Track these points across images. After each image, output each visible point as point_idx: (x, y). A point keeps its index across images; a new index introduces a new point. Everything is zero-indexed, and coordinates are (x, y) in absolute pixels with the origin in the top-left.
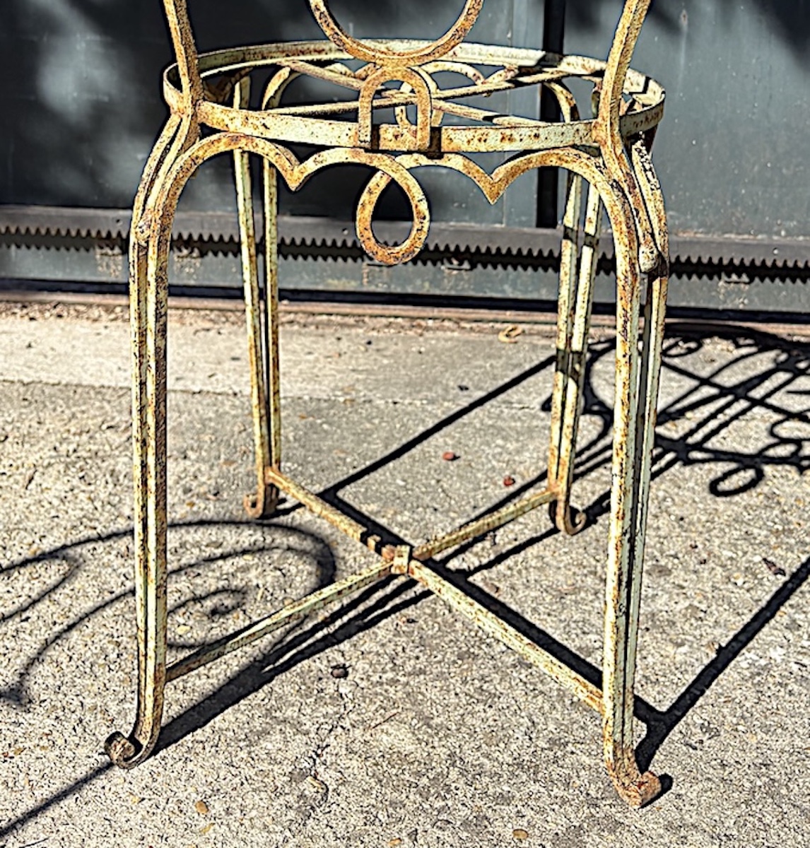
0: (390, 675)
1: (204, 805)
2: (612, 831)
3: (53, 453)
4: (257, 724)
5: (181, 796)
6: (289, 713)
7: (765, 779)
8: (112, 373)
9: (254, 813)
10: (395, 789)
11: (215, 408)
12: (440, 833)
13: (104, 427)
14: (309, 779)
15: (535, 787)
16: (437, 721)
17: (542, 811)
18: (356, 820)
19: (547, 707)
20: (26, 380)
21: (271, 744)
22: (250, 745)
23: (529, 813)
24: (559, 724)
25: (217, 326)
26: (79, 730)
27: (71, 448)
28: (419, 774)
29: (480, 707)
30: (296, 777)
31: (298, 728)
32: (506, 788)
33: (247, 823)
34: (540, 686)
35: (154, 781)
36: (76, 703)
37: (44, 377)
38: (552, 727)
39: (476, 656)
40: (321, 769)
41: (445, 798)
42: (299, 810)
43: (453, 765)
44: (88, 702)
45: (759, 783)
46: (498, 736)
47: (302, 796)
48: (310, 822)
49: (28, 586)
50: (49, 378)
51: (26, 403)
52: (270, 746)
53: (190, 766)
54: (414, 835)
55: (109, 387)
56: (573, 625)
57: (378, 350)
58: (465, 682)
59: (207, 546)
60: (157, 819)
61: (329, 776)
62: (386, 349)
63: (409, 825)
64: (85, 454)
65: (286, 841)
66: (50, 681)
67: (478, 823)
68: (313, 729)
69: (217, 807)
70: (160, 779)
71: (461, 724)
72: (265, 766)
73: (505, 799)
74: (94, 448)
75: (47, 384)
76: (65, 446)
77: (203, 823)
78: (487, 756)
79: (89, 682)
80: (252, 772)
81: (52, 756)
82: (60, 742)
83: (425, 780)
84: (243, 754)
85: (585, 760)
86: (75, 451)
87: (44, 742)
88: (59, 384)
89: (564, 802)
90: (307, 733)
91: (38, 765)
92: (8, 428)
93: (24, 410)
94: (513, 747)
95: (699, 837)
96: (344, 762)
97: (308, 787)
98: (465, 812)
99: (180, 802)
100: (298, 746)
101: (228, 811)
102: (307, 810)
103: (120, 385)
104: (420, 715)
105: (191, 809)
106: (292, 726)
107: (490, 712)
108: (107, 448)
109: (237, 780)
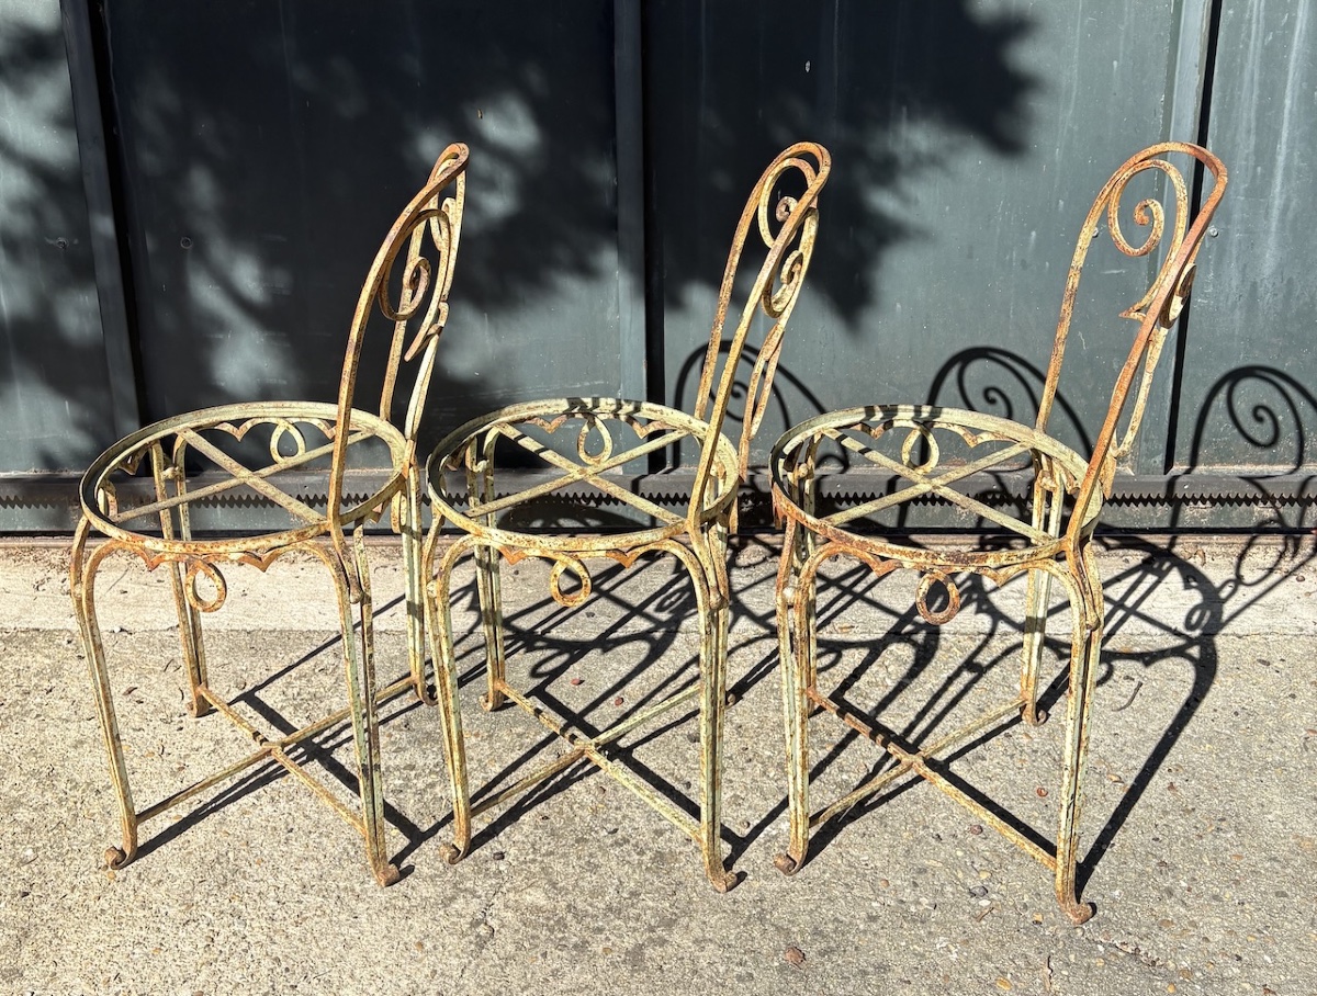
0: (531, 856)
1: (421, 945)
2: (661, 946)
3: (283, 697)
4: (449, 893)
5: (407, 940)
6: (468, 885)
7: (759, 909)
8: (314, 617)
9: (450, 948)
10: (534, 928)
11: (399, 647)
12: (560, 953)
13: (317, 671)
14: (482, 925)
15: (618, 922)
16: (561, 885)
17: (621, 936)
18: (510, 948)
19: (630, 871)
20: (249, 629)
21: (458, 905)
22: (446, 906)
23: (613, 938)
24: (636, 882)
25: (392, 562)
26: (339, 903)
27: (295, 691)
28: (548, 919)
29: (589, 874)
30: (475, 924)
31: (474, 893)
32: (601, 924)
33: (446, 953)
34: (627, 858)
35: (389, 932)
36: (334, 886)
37: (261, 624)
38: (632, 884)
39: (586, 841)
40: (489, 919)
41: (564, 932)
42: (477, 944)
43: (569, 912)
44: (342, 885)
45: (754, 912)
46: (596, 892)
47: (478, 936)
48: (484, 951)
49: (287, 806)
50: (266, 625)
51: (254, 651)
52: (457, 906)
53: (410, 922)
54: (544, 955)
55: (315, 631)
56: (653, 815)
57: (523, 580)
58: (579, 858)
59: (404, 769)
60: (394, 955)
61: (494, 923)
62: (530, 577)
63: (541, 949)
64: (305, 696)
65: (470, 962)
66: (315, 872)
67: (582, 946)
68: (483, 894)
69: (428, 945)
70: (392, 931)
71: (576, 885)
72: (455, 919)
73: (600, 930)
74: (313, 690)
75: (266, 631)
76: (290, 690)
77: (420, 956)
78: (591, 905)
79: (339, 872)
80: (448, 923)
81: (325, 921)
82: (328, 911)
83: (552, 922)
84: (441, 912)
85: (651, 904)
86: (299, 694)
87: (319, 913)
88: (274, 631)
89: (635, 930)
90: (479, 897)
91: (318, 927)
92: (245, 676)
93: (253, 659)
94: (607, 898)
95: (712, 946)
96: (503, 914)
97: (482, 930)
98: (575, 939)
99: (406, 943)
100: (475, 905)
101: (435, 948)
102: (481, 944)
103: (323, 629)
104: (550, 881)
105: (413, 947)
106: (471, 893)
107: (594, 877)
108: (322, 690)
109: (439, 928)
